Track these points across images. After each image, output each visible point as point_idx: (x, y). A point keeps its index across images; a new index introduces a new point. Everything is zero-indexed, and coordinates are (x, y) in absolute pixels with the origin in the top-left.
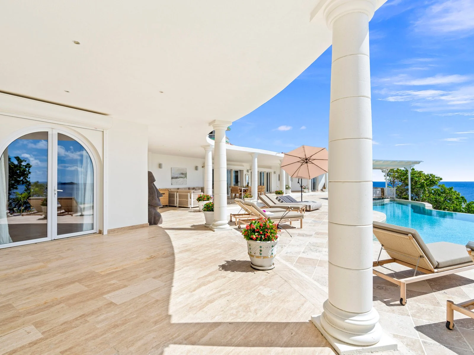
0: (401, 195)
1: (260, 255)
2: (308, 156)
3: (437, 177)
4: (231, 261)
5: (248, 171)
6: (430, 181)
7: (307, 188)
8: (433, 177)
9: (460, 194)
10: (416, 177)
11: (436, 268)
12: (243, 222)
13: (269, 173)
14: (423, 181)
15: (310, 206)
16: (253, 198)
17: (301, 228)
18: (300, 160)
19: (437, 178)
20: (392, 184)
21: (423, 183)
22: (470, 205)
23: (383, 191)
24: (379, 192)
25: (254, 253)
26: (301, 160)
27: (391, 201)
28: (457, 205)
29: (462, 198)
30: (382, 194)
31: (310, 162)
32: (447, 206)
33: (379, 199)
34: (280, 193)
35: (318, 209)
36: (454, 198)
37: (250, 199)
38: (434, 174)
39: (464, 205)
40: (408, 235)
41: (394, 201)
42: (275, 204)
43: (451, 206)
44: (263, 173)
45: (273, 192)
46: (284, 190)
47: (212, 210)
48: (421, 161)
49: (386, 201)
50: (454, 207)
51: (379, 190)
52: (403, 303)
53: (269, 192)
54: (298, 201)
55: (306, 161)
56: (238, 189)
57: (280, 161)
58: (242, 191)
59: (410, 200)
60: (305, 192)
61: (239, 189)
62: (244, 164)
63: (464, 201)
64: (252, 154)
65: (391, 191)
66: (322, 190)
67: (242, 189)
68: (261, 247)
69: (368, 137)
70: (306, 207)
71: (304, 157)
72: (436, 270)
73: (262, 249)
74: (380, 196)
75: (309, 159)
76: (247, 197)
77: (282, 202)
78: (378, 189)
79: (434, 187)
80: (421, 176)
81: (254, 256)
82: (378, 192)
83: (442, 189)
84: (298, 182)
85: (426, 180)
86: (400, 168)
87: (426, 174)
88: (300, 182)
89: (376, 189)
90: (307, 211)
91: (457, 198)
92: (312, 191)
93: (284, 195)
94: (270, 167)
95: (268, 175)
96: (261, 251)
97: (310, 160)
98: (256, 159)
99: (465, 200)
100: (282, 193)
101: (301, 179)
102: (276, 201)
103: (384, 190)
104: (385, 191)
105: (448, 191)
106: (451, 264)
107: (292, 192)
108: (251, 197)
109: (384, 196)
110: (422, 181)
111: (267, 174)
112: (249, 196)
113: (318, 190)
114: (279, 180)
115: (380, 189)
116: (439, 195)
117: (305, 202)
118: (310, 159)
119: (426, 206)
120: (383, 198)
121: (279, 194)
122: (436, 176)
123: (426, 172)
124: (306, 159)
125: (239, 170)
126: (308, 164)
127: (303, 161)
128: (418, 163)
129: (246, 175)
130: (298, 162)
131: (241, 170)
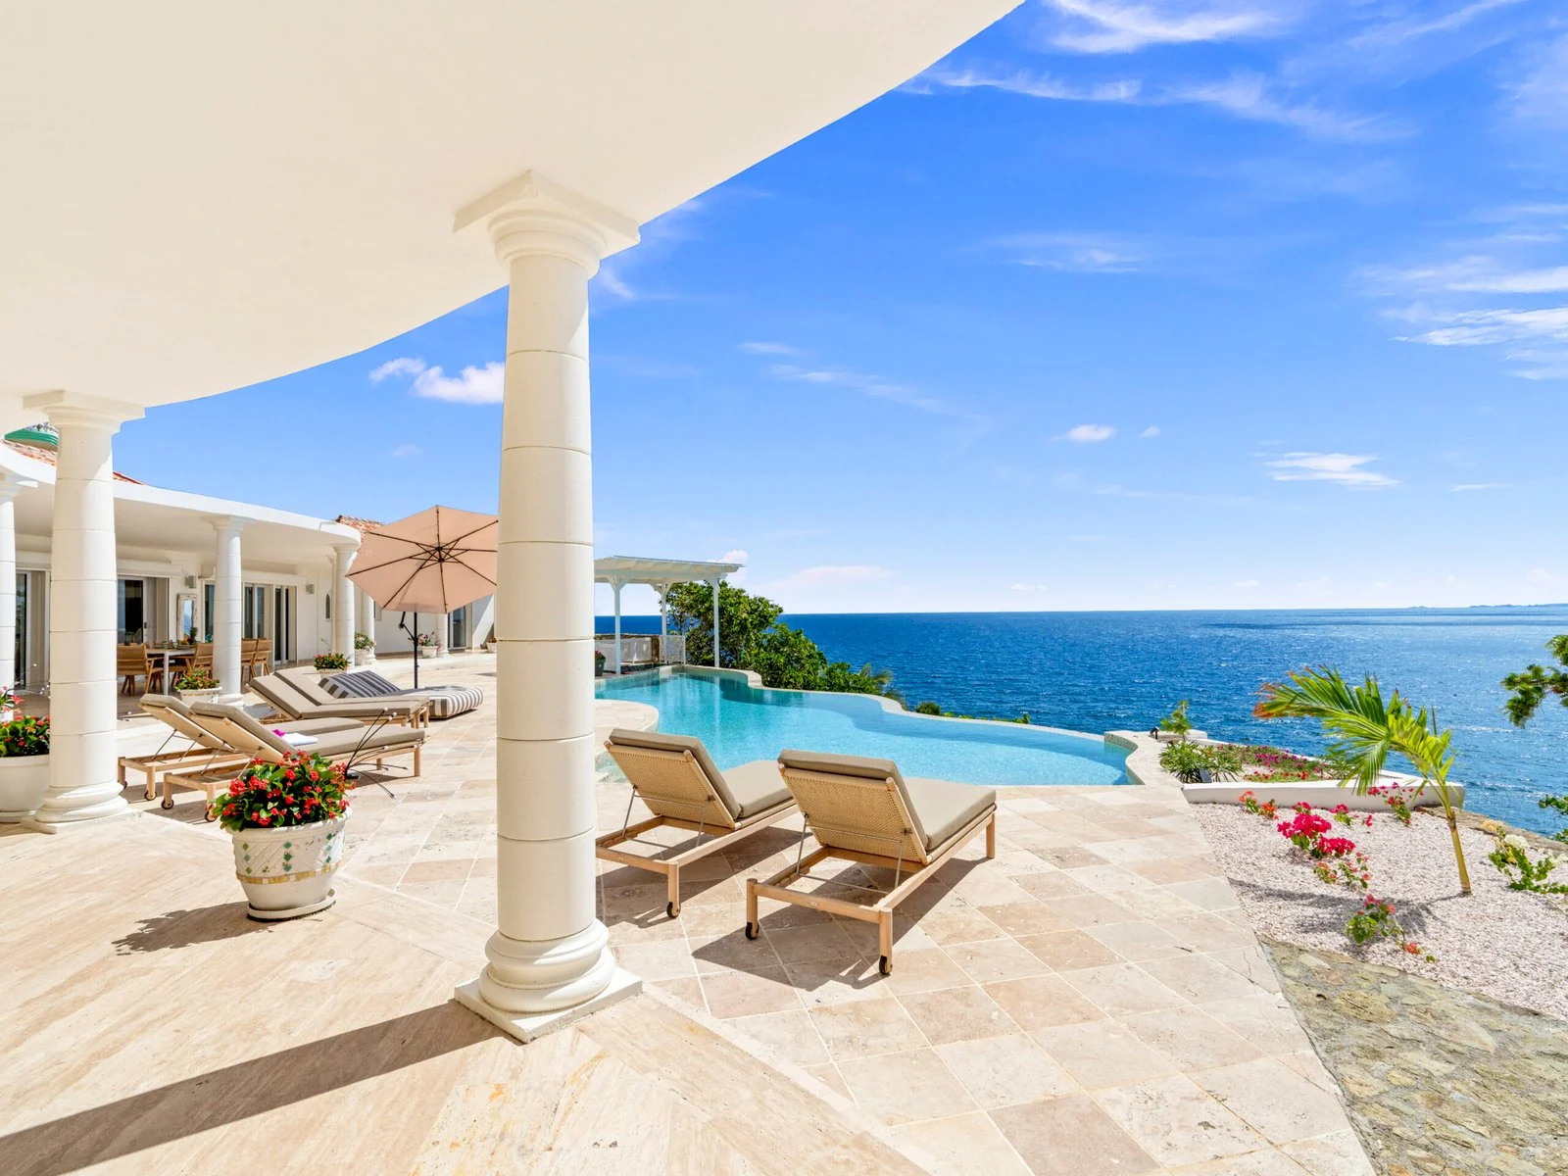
0: (699, 654)
1: (284, 872)
2: (444, 540)
3: (772, 606)
4: (163, 916)
5: (190, 582)
6: (760, 615)
7: (433, 642)
8: (765, 606)
9: (816, 646)
10: (731, 605)
11: (739, 819)
12: (185, 782)
13: (287, 590)
14: (745, 615)
15: (444, 703)
16: (220, 688)
17: (417, 774)
18: (416, 550)
19: (772, 609)
20: (677, 623)
21: (746, 620)
22: (833, 671)
23: (655, 645)
24: (648, 648)
25: (264, 867)
26: (422, 551)
27: (674, 671)
28: (809, 672)
29: (820, 654)
30: (655, 651)
31: (452, 560)
32: (791, 677)
33: (646, 667)
34: (336, 663)
35: (471, 711)
36: (804, 656)
37: (208, 694)
38: (767, 597)
39: (821, 672)
40: (682, 752)
41: (683, 670)
42: (318, 704)
43: (798, 677)
44: (261, 590)
45: (300, 661)
46: (350, 651)
47: (42, 749)
48: (741, 566)
49: (665, 671)
50: (803, 678)
51: (647, 642)
52: (674, 913)
53: (285, 661)
54: (402, 688)
55: (439, 554)
56: (143, 655)
57: (336, 549)
58: (167, 662)
59: (717, 667)
60: (428, 657)
61: (150, 656)
62: (171, 554)
63: (822, 662)
64: (214, 520)
65: (674, 644)
66: (484, 647)
67: (163, 655)
68: (288, 845)
69: (585, 540)
70: (432, 708)
71: (434, 542)
72: (738, 825)
73: (292, 850)
75: (447, 547)
76: (196, 687)
77: (344, 695)
78: (645, 639)
79: (768, 632)
80: (740, 603)
81: (261, 879)
82: (645, 647)
83: (782, 636)
84: (402, 625)
85: (751, 613)
86: (695, 582)
87: (751, 597)
88: (409, 621)
89: (641, 639)
90: (433, 719)
91: (810, 656)
92: (451, 652)
93: (352, 670)
94: (290, 570)
95: (283, 597)
96: (288, 857)
97: (453, 553)
98: (237, 542)
99: (824, 660)
100: (341, 663)
101: (416, 614)
102: (322, 695)
103: (658, 642)
104: (661, 643)
105: (793, 639)
106: (766, 805)
107: (380, 656)
108: (212, 686)
109: (658, 658)
110: (743, 616)
111: (278, 593)
112: (203, 682)
113: (470, 648)
114: (328, 616)
115: (648, 639)
116: (777, 650)
117: (427, 689)
119: (749, 679)
120: (655, 666)
121: (331, 667)
122: (771, 603)
123: (752, 592)
124: (439, 549)
125: (148, 578)
126: (444, 564)
127: (427, 556)
128: (733, 568)
129: (182, 597)
130: (410, 558)
131: (155, 578)
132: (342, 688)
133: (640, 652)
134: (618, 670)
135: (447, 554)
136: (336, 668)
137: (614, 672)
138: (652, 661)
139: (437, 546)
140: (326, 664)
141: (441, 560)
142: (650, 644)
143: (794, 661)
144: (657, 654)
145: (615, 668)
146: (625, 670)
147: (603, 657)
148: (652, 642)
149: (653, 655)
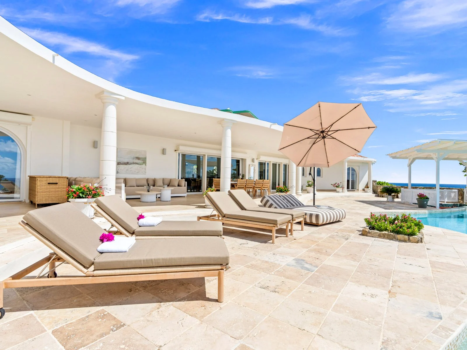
2: (325, 126)
5: (253, 160)
15: (317, 216)
18: (311, 133)
23: (461, 194)
24: (455, 195)
26: (314, 134)
30: (460, 198)
31: (329, 137)
33: (454, 206)
34: (283, 190)
35: (339, 221)
51: (455, 192)
54: (305, 204)
55: (323, 134)
60: (338, 192)
62: (247, 151)
64: (221, 121)
66: (364, 190)
71: (319, 128)
74: (456, 200)
75: (327, 130)
78: (453, 190)
82: (453, 195)
84: (310, 174)
89: (450, 190)
92: (348, 191)
95: (287, 167)
97: (329, 133)
100: (285, 190)
103: (464, 192)
109: (463, 201)
111: (285, 166)
113: (358, 190)
115: (456, 190)
118: (329, 131)
120: (462, 205)
121: (281, 192)
124: (322, 132)
125: (241, 159)
126: (325, 139)
127: (317, 136)
129: (250, 166)
130: (308, 138)
131: (243, 159)
132: (271, 202)
133: (449, 197)
134: (438, 206)
135: (326, 134)
136: (283, 192)
137: (435, 207)
138: (458, 202)
139: (321, 130)
140: (280, 190)
141: (324, 137)
142: (457, 193)
144: (463, 199)
145: (436, 204)
146: (442, 206)
147: (428, 198)
148: (459, 192)
149: (459, 199)
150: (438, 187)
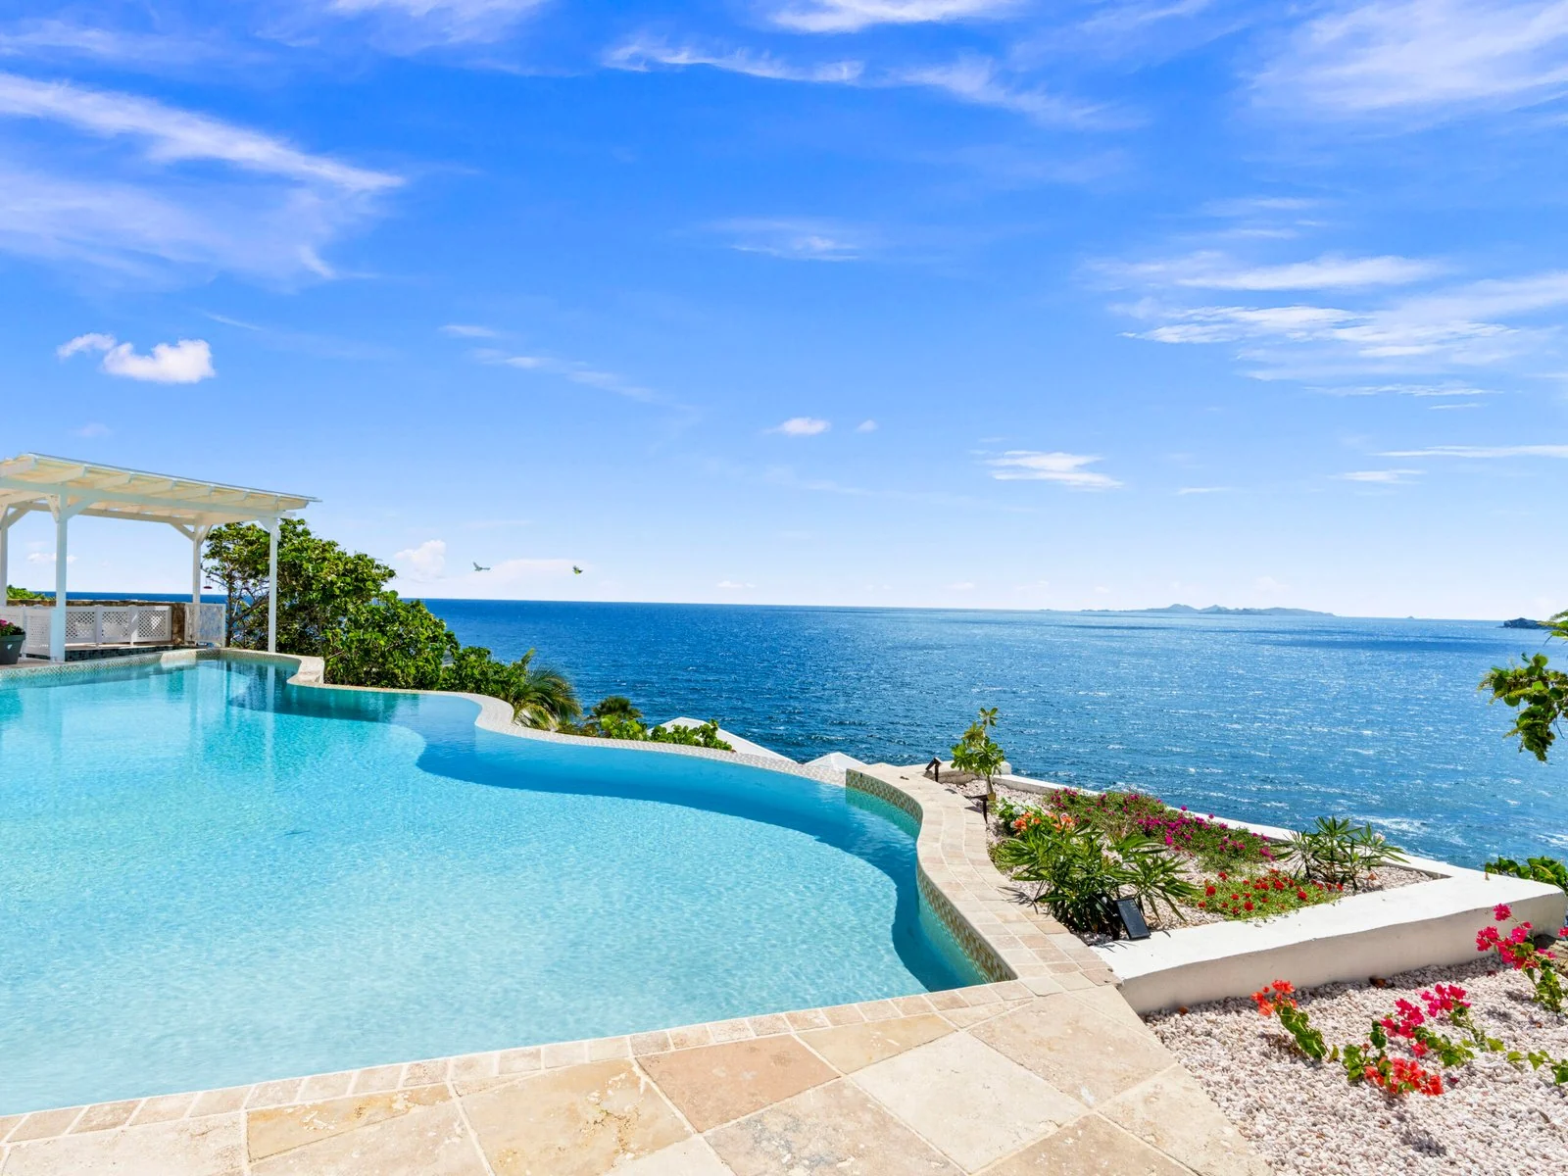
3: (378, 567)
6: (357, 579)
8: (367, 566)
9: (445, 624)
10: (310, 560)
14: (332, 577)
19: (377, 571)
21: (332, 583)
22: (464, 659)
23: (178, 616)
24: (163, 621)
27: (200, 656)
29: (449, 636)
30: (176, 630)
36: (422, 638)
38: (372, 555)
39: (448, 661)
41: (216, 655)
43: (407, 666)
50: (417, 668)
51: (161, 613)
59: (272, 651)
63: (452, 647)
65: (208, 617)
74: (167, 637)
78: (158, 608)
80: (324, 559)
82: (155, 621)
83: (388, 609)
85: (344, 575)
87: (351, 554)
89: (149, 608)
91: (435, 639)
99: (456, 644)
103: (184, 613)
104: (187, 613)
105: (403, 613)
109: (183, 638)
110: (329, 579)
115: (167, 608)
122: (376, 563)
128: (303, 503)
133: (144, 627)
134: (59, 654)
137: (48, 658)
138: (170, 639)
142: (167, 616)
143: (406, 646)
144: (181, 631)
145: (51, 649)
147: (18, 632)
148: (173, 613)
149: (172, 633)
150: (61, 600)
